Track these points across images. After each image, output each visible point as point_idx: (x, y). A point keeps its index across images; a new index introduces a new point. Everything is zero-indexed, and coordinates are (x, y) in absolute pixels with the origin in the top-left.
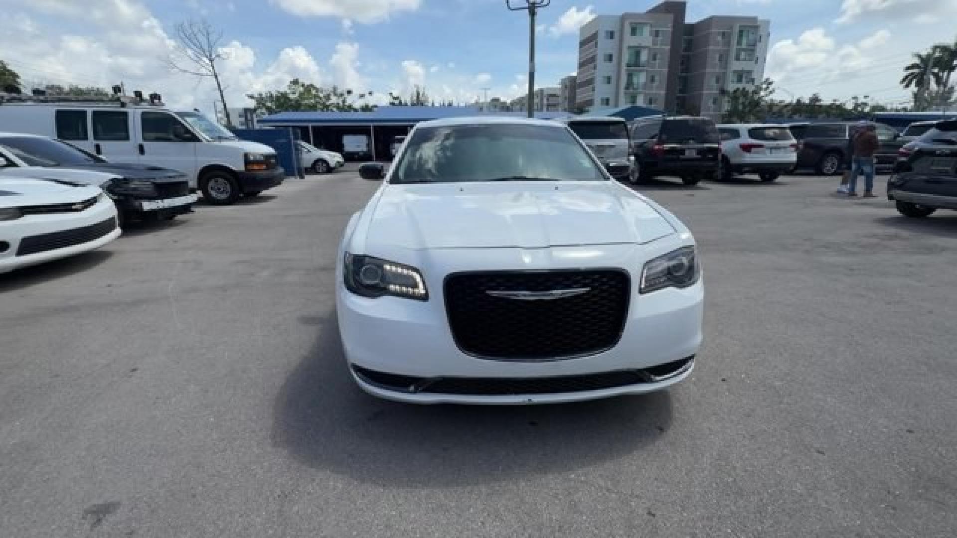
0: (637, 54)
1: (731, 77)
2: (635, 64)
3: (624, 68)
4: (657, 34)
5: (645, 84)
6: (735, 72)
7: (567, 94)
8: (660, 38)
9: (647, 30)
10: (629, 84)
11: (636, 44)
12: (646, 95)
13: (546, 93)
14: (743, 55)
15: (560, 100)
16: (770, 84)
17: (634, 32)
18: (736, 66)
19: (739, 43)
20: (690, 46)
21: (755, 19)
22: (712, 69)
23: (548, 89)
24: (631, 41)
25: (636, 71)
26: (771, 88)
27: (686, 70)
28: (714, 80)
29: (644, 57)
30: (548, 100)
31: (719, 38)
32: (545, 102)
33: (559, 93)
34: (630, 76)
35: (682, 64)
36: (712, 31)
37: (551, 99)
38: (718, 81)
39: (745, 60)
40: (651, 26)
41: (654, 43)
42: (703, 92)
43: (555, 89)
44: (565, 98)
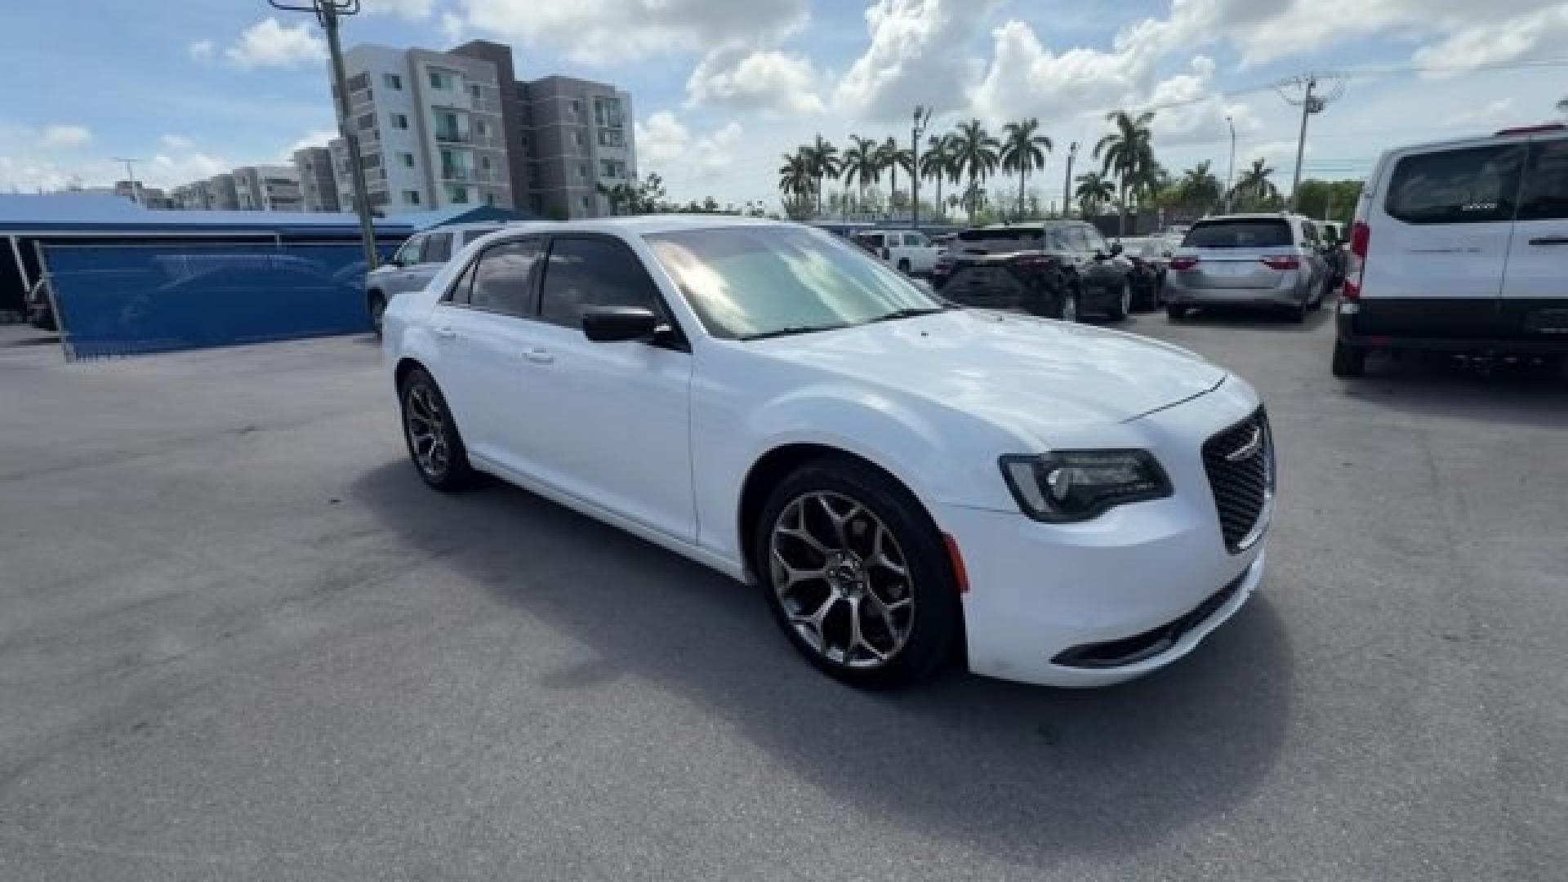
0: (451, 120)
1: (600, 168)
2: (449, 135)
3: (433, 143)
4: (476, 91)
5: (476, 172)
6: (603, 161)
7: (314, 179)
8: (482, 99)
9: (458, 84)
10: (449, 169)
11: (445, 104)
12: (481, 188)
13: (261, 176)
14: (607, 138)
15: (301, 189)
16: (658, 181)
17: (436, 82)
18: (602, 153)
19: (600, 120)
20: (529, 115)
21: (611, 89)
22: (571, 153)
23: (264, 168)
24: (432, 97)
25: (459, 148)
26: (660, 186)
27: (533, 152)
28: (577, 172)
29: (463, 126)
30: (270, 189)
31: (571, 110)
32: (264, 193)
33: (295, 177)
34: (447, 156)
35: (525, 141)
36: (559, 97)
37: (277, 187)
38: (583, 171)
39: (611, 145)
40: (464, 77)
41: (476, 105)
42: (567, 187)
43: (284, 169)
44: (313, 188)
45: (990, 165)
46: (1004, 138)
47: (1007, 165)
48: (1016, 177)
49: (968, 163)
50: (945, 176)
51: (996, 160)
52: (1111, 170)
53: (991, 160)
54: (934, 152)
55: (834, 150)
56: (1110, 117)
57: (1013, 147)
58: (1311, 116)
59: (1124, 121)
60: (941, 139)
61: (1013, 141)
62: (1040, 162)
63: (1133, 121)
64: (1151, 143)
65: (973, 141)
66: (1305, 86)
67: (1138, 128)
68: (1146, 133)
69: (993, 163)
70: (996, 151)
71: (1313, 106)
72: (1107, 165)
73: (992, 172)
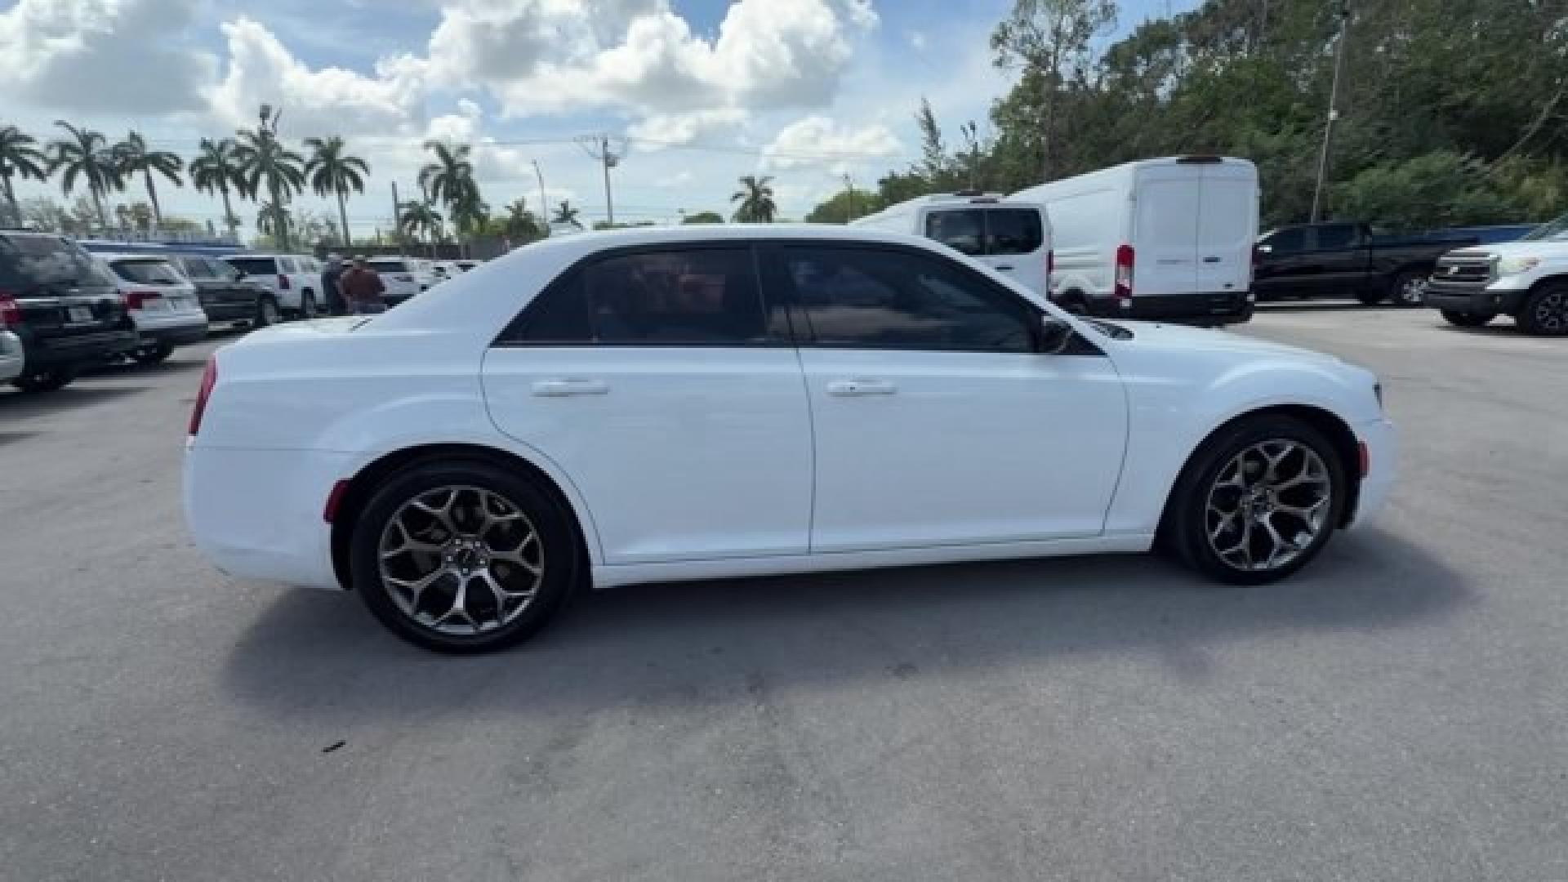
45: (296, 183)
46: (308, 153)
47: (318, 183)
48: (332, 198)
49: (264, 178)
50: (233, 190)
51: (303, 179)
52: (440, 200)
53: (297, 178)
54: (210, 159)
55: (29, 140)
56: (427, 146)
57: (322, 165)
58: (611, 170)
59: (442, 152)
60: (216, 145)
61: (320, 158)
62: (358, 184)
63: (452, 152)
64: (474, 176)
65: (267, 153)
66: (600, 144)
67: (458, 161)
68: (467, 166)
69: (300, 182)
70: (300, 168)
71: (610, 161)
72: (435, 194)
73: (300, 191)
